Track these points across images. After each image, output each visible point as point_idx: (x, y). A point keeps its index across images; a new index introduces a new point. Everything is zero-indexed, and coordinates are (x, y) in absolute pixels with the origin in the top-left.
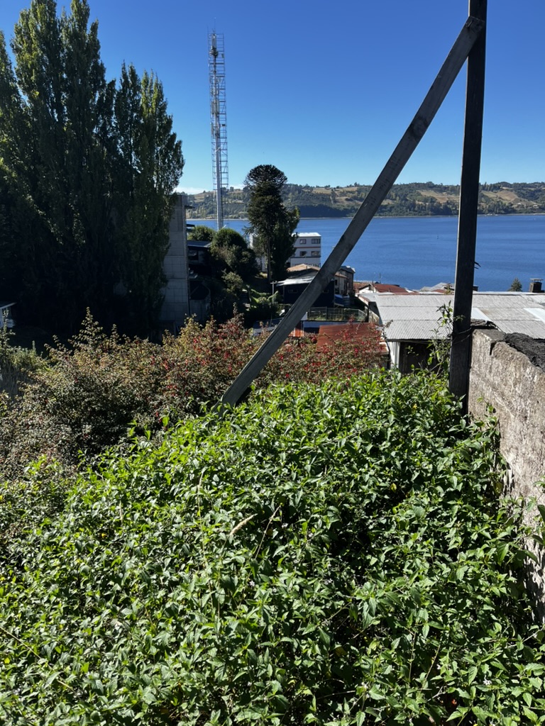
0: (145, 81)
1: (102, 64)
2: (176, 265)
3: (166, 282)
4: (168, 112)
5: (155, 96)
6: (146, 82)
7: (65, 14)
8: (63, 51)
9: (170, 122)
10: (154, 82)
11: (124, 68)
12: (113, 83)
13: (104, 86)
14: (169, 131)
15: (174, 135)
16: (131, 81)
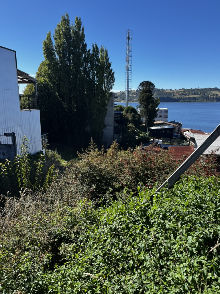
0: (101, 50)
1: (86, 43)
2: (110, 120)
3: (105, 127)
4: (110, 61)
5: (105, 55)
6: (102, 50)
7: (72, 24)
8: (72, 39)
9: (110, 65)
10: (105, 49)
11: (93, 45)
12: (89, 50)
13: (86, 51)
14: (110, 68)
15: (111, 70)
16: (96, 49)
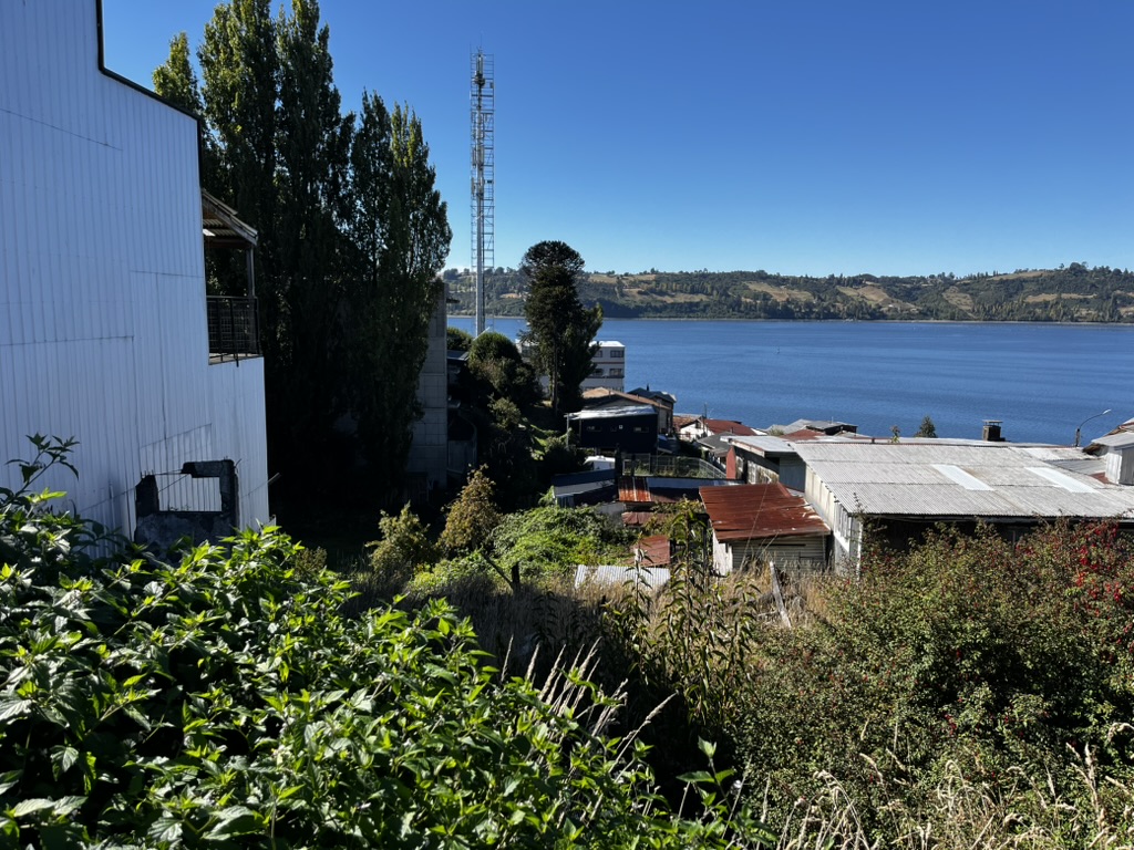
0: (396, 118)
1: (336, 90)
2: (433, 386)
3: (422, 414)
4: (429, 163)
5: (411, 138)
6: (398, 118)
7: (282, 15)
8: (278, 69)
9: (432, 177)
10: (410, 119)
11: (365, 99)
12: (351, 118)
13: (338, 120)
14: (430, 189)
15: (436, 196)
16: (376, 114)
